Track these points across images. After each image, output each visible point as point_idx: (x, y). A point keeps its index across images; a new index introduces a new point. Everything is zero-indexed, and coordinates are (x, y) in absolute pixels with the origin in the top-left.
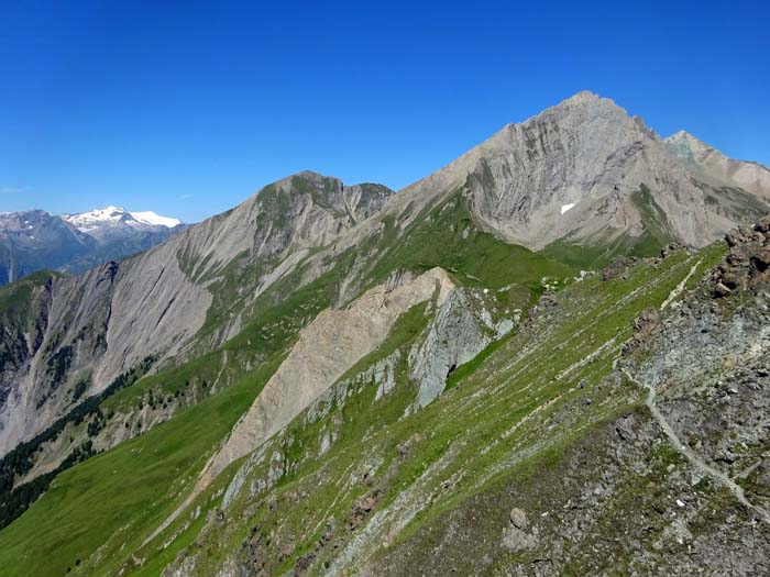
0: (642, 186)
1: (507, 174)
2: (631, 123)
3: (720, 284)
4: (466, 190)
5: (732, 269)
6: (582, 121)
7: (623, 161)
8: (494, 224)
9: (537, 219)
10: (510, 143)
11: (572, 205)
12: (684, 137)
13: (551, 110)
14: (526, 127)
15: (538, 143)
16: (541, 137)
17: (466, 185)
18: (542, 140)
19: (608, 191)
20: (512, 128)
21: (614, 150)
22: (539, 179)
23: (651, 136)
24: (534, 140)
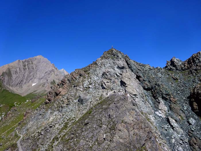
0: (53, 80)
1: (16, 73)
2: (52, 65)
3: (47, 100)
4: (2, 77)
5: (50, 96)
6: (40, 63)
7: (49, 74)
8: (11, 88)
9: (25, 87)
10: (18, 65)
11: (35, 84)
12: (63, 70)
13: (31, 58)
14: (24, 61)
15: (27, 66)
16: (28, 65)
17: (2, 75)
18: (28, 66)
19: (45, 81)
20: (19, 61)
21: (47, 71)
22: (26, 76)
23: (56, 69)
24: (26, 65)
